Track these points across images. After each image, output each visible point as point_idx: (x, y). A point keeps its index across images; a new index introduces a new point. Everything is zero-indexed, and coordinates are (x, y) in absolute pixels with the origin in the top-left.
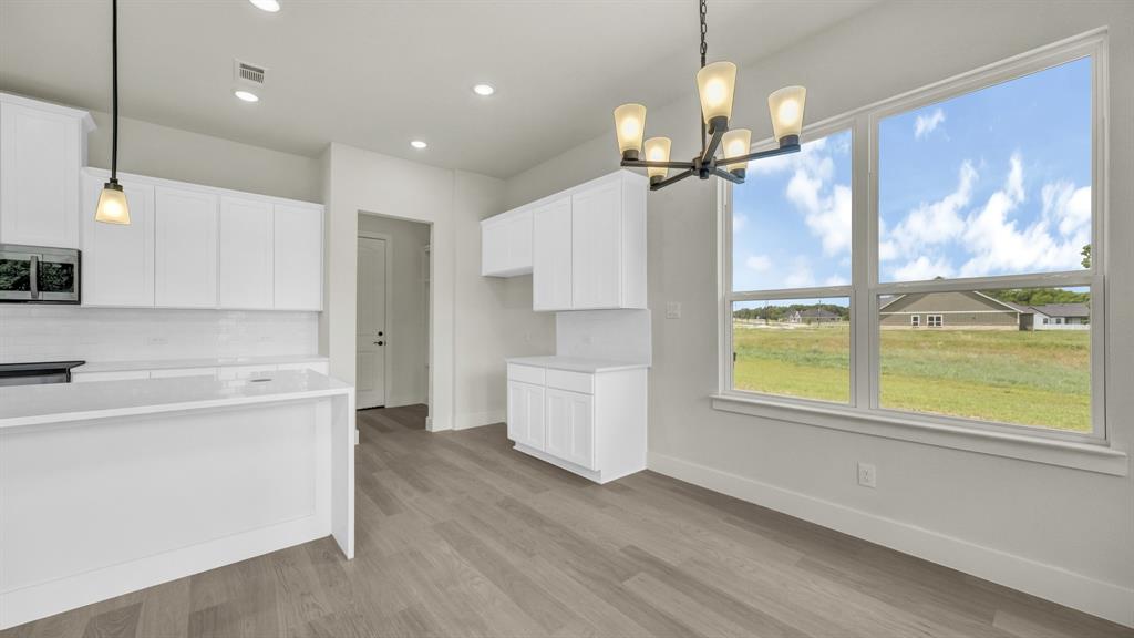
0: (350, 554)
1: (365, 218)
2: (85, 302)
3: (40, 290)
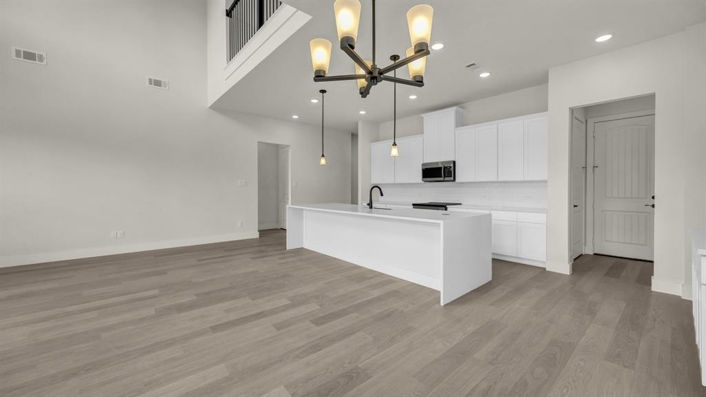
2: (457, 180)
3: (445, 177)
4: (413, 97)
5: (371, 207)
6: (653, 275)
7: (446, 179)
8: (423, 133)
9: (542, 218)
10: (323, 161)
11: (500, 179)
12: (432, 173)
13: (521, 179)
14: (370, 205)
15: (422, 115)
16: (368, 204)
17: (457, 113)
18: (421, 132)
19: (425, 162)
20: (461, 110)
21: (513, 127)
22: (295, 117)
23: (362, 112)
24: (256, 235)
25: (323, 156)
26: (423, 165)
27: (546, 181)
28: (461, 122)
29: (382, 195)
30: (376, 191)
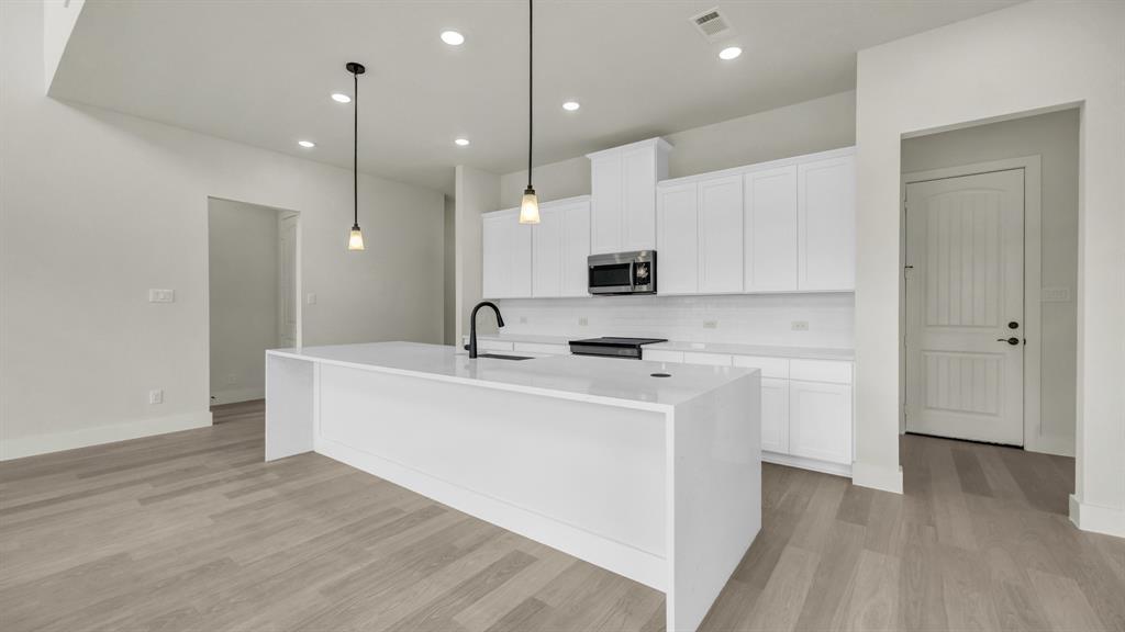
2: (660, 292)
3: (635, 284)
4: (571, 106)
5: (474, 355)
6: (1073, 493)
7: (638, 288)
8: (590, 193)
9: (843, 371)
10: (356, 241)
11: (749, 290)
12: (609, 276)
13: (792, 288)
14: (472, 350)
15: (588, 156)
16: (466, 348)
17: (660, 152)
18: (585, 189)
19: (594, 253)
20: (669, 147)
21: (775, 180)
22: (306, 144)
23: (462, 142)
24: (205, 419)
25: (356, 227)
26: (590, 259)
27: (851, 294)
28: (670, 170)
29: (501, 324)
30: (486, 315)
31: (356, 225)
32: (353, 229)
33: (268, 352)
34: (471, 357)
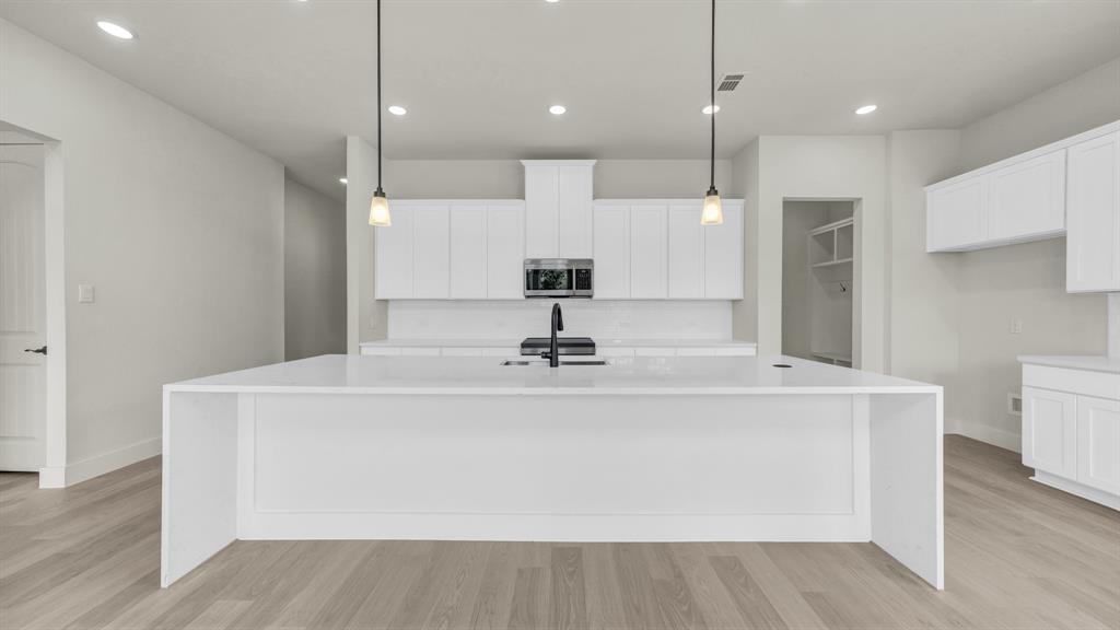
0: (940, 585)
1: (791, 207)
2: (594, 296)
3: (577, 289)
4: (558, 110)
7: (579, 292)
8: (523, 198)
11: (671, 296)
15: (523, 162)
18: (522, 192)
31: (380, 188)
32: (376, 194)
33: (168, 389)
34: (551, 366)
